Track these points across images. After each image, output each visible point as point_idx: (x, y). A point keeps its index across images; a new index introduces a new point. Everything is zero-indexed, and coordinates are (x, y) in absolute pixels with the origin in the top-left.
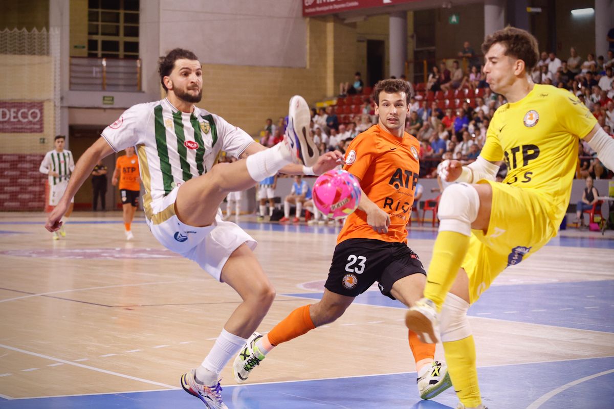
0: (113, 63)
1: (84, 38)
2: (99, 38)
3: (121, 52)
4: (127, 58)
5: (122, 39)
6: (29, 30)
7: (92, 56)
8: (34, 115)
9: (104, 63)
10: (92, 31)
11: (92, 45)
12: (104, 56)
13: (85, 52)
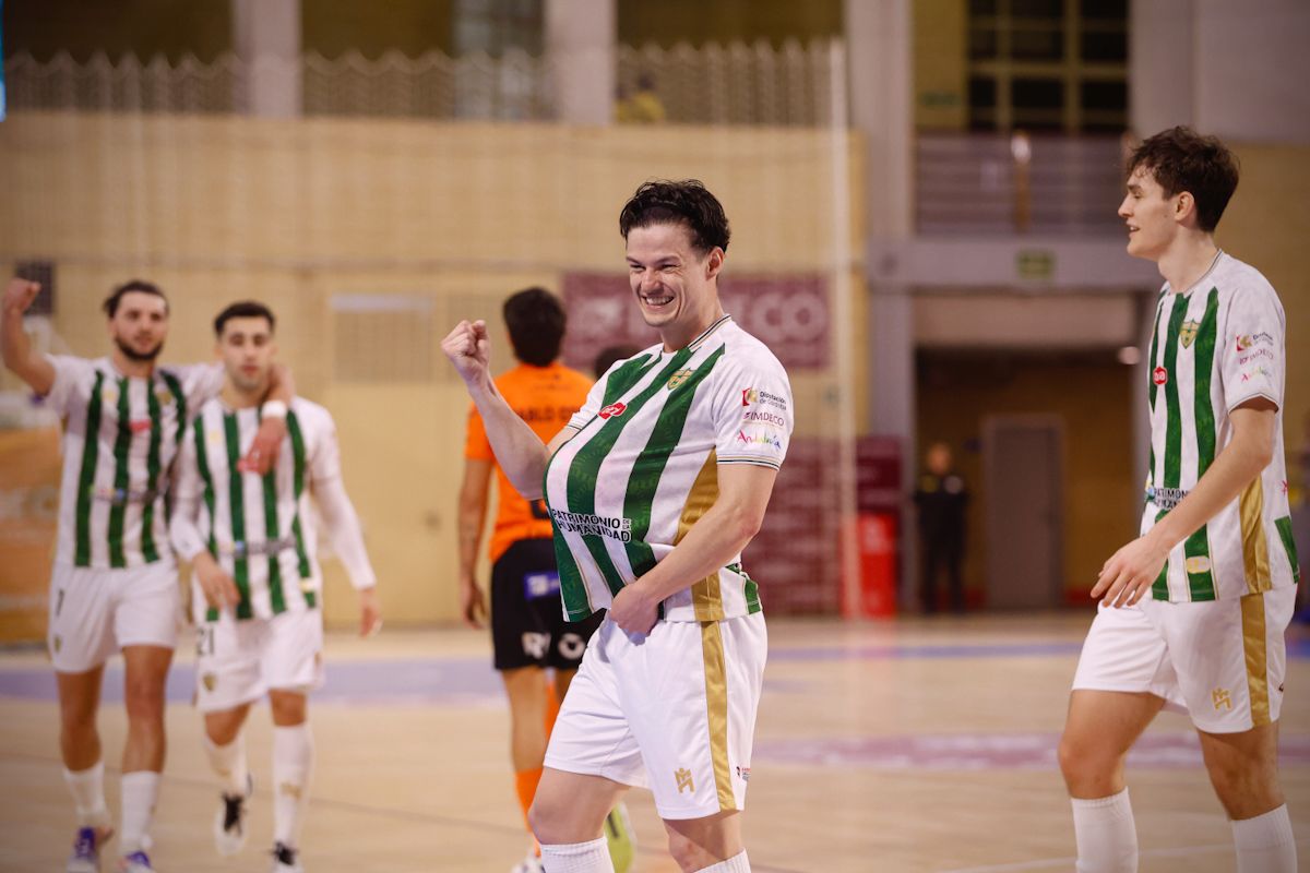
0: (1049, 147)
1: (953, 71)
2: (1002, 71)
3: (1072, 113)
4: (1091, 130)
5: (1073, 70)
6: (777, 47)
7: (981, 126)
8: (803, 317)
9: (1021, 148)
10: (981, 48)
11: (980, 92)
12: (1020, 127)
13: (957, 113)
